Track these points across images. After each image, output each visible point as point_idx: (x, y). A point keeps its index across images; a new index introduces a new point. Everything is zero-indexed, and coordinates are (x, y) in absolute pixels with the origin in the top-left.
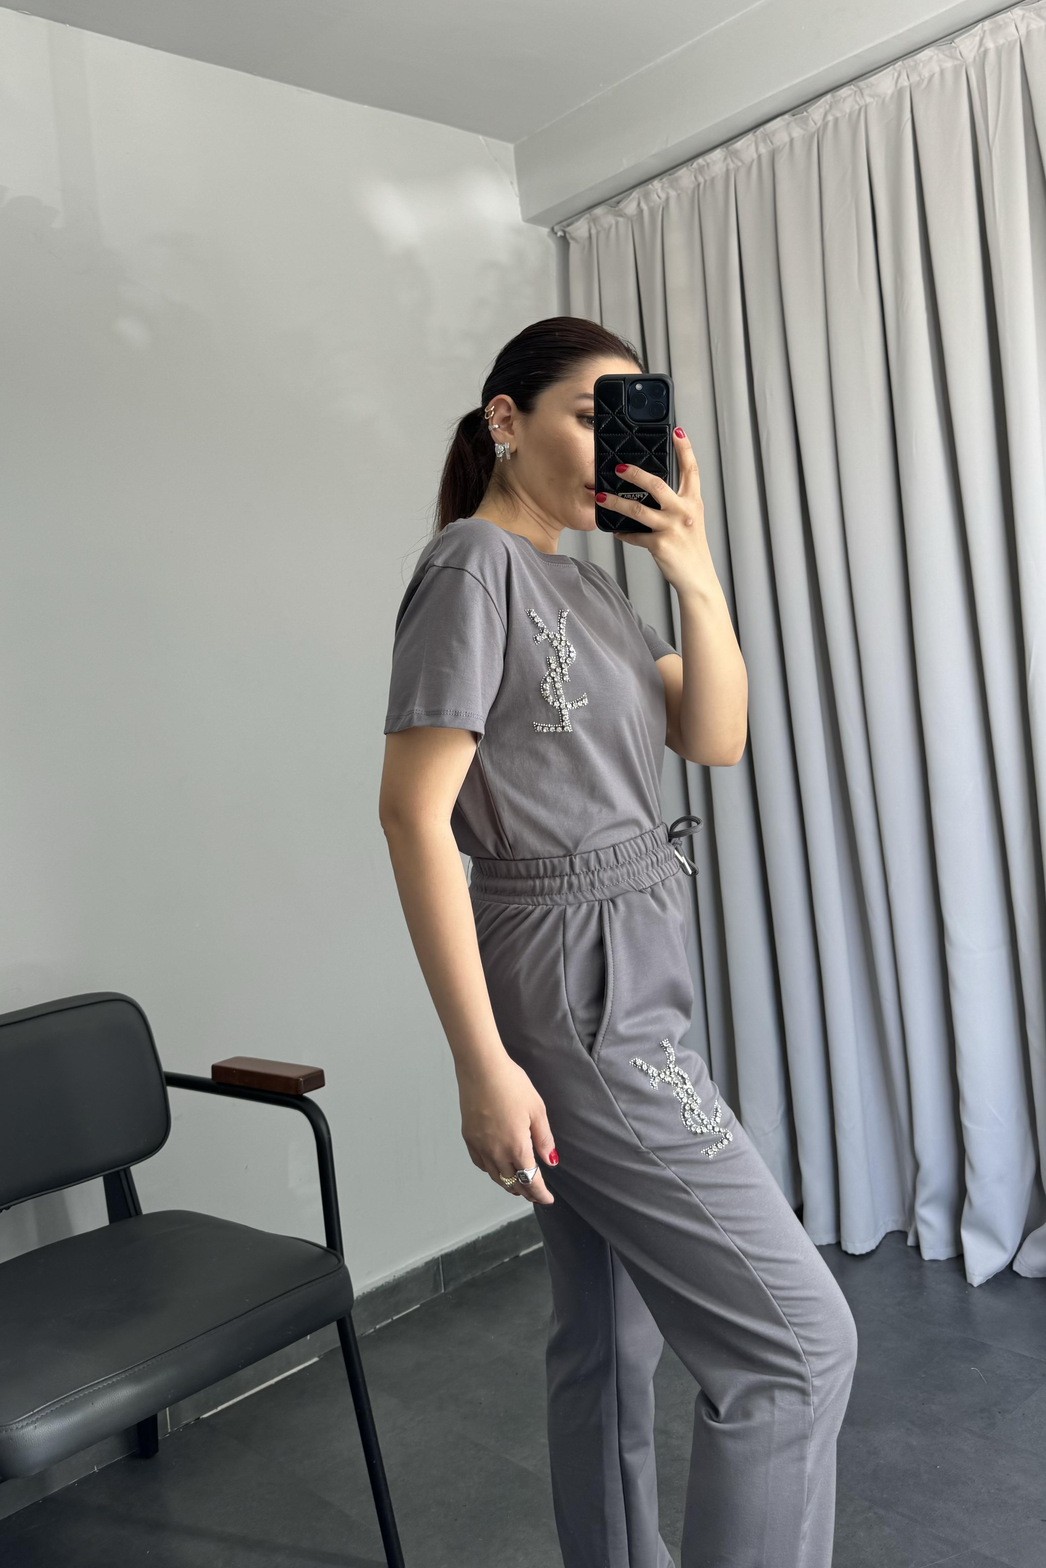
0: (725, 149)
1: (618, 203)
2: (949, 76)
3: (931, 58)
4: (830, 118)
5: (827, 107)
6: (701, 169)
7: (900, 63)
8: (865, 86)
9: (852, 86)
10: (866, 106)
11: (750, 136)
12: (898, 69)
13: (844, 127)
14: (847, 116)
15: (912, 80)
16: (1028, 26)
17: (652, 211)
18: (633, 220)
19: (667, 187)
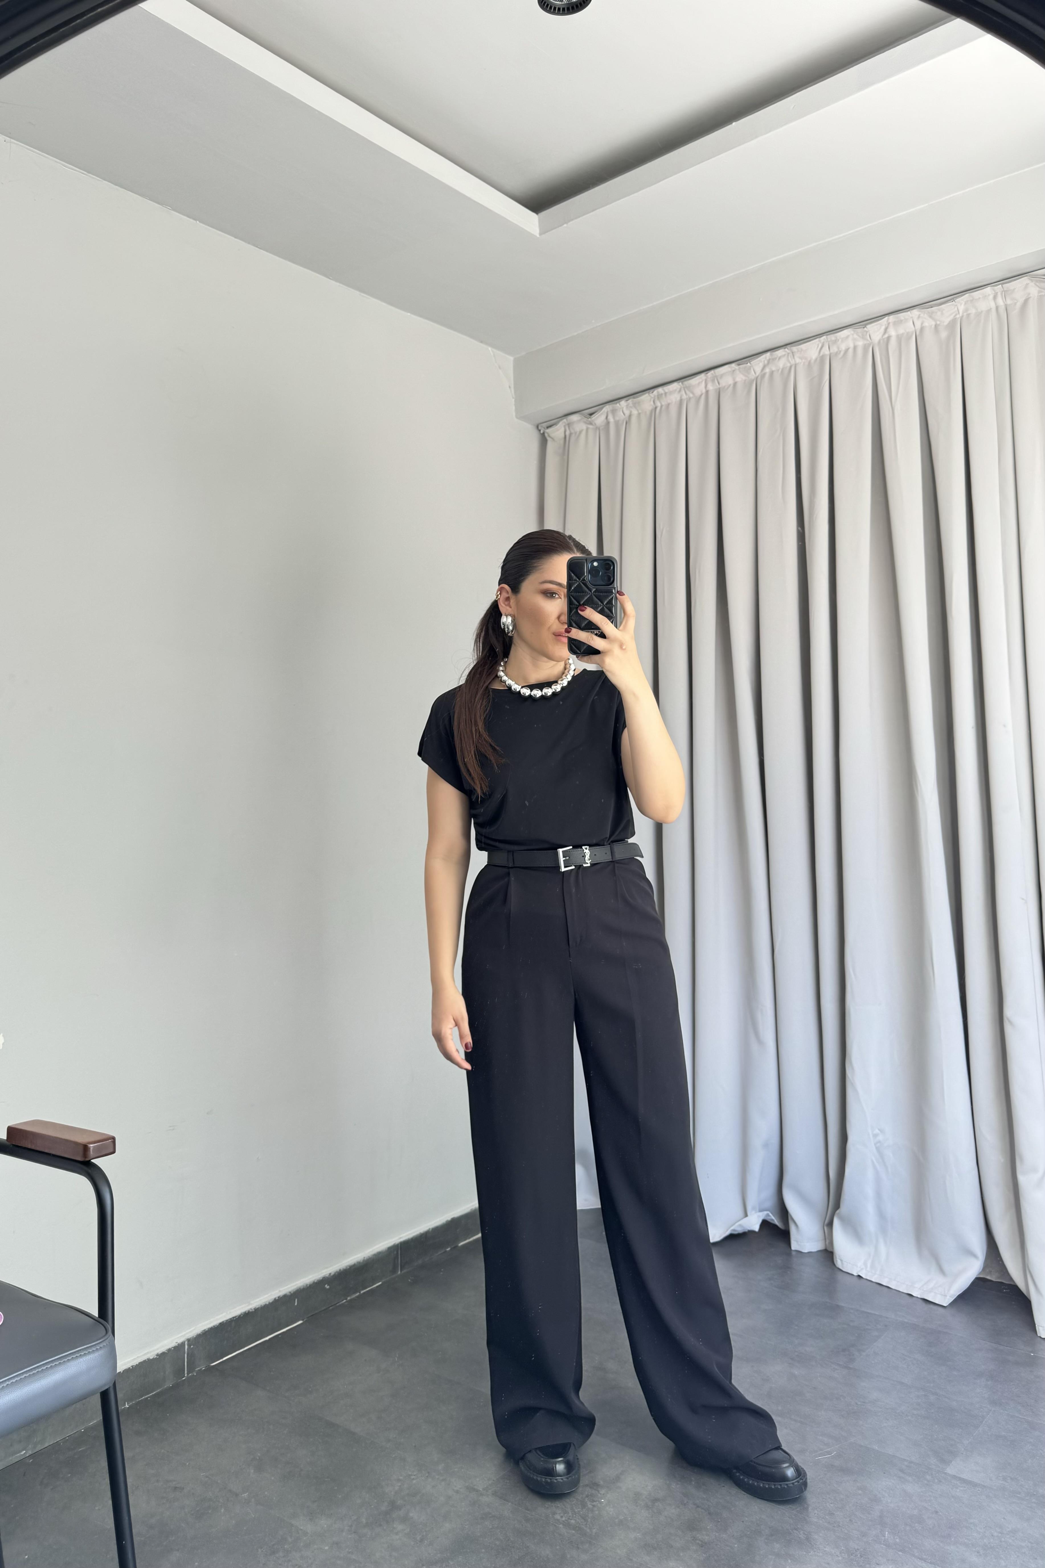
0: (680, 383)
1: (591, 414)
2: (860, 352)
3: (848, 337)
4: (767, 370)
5: (766, 362)
6: (659, 396)
7: (825, 337)
8: (796, 351)
9: (786, 349)
10: (796, 365)
11: (703, 376)
12: (822, 341)
13: (777, 378)
14: (780, 371)
15: (831, 351)
16: (922, 324)
17: (617, 423)
18: (601, 428)
19: (631, 407)
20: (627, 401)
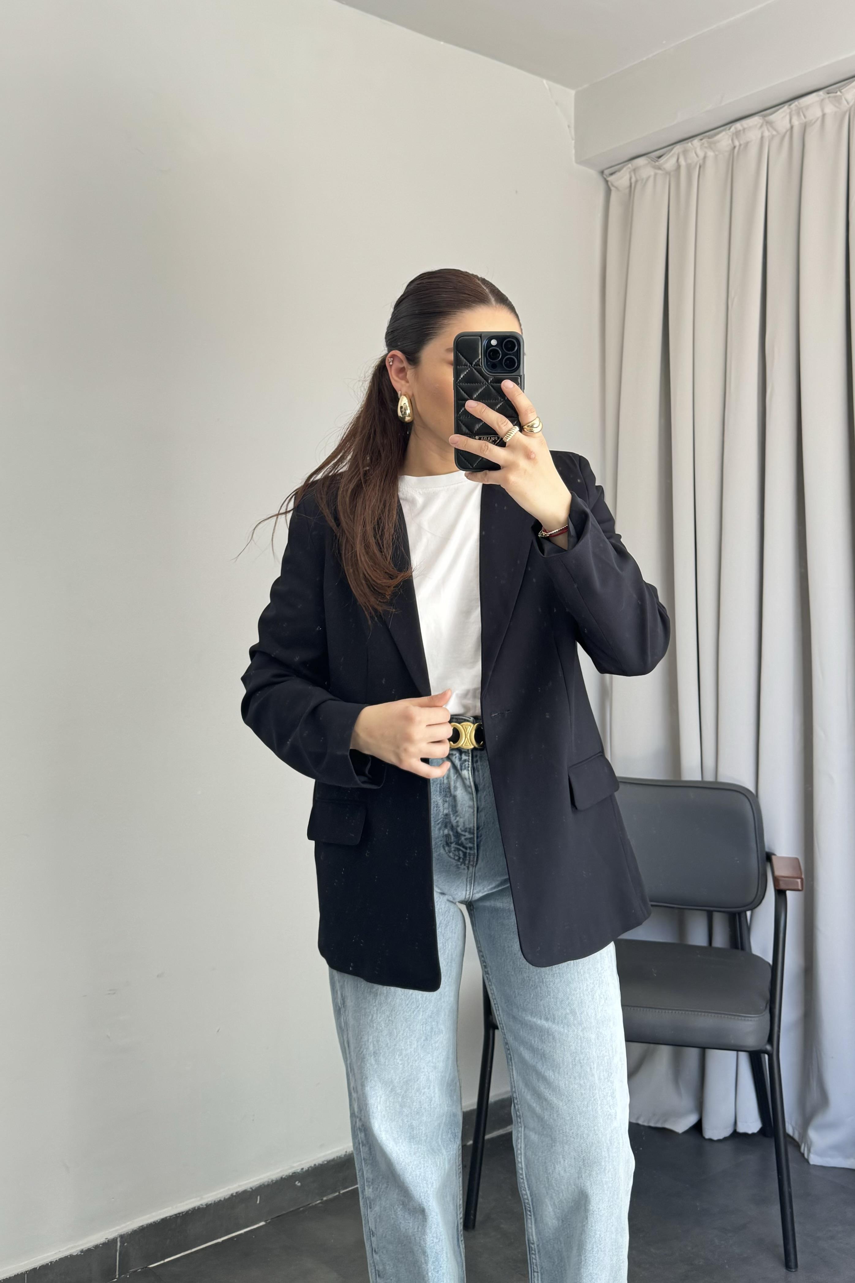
0: (760, 118)
1: (660, 157)
6: (737, 134)
11: (786, 108)
17: (689, 168)
18: (672, 173)
19: (706, 147)
20: (701, 140)
